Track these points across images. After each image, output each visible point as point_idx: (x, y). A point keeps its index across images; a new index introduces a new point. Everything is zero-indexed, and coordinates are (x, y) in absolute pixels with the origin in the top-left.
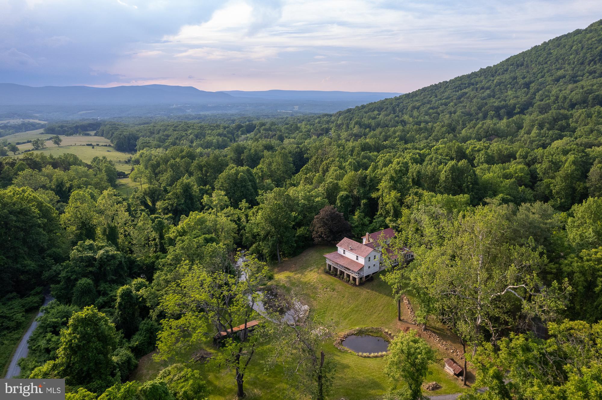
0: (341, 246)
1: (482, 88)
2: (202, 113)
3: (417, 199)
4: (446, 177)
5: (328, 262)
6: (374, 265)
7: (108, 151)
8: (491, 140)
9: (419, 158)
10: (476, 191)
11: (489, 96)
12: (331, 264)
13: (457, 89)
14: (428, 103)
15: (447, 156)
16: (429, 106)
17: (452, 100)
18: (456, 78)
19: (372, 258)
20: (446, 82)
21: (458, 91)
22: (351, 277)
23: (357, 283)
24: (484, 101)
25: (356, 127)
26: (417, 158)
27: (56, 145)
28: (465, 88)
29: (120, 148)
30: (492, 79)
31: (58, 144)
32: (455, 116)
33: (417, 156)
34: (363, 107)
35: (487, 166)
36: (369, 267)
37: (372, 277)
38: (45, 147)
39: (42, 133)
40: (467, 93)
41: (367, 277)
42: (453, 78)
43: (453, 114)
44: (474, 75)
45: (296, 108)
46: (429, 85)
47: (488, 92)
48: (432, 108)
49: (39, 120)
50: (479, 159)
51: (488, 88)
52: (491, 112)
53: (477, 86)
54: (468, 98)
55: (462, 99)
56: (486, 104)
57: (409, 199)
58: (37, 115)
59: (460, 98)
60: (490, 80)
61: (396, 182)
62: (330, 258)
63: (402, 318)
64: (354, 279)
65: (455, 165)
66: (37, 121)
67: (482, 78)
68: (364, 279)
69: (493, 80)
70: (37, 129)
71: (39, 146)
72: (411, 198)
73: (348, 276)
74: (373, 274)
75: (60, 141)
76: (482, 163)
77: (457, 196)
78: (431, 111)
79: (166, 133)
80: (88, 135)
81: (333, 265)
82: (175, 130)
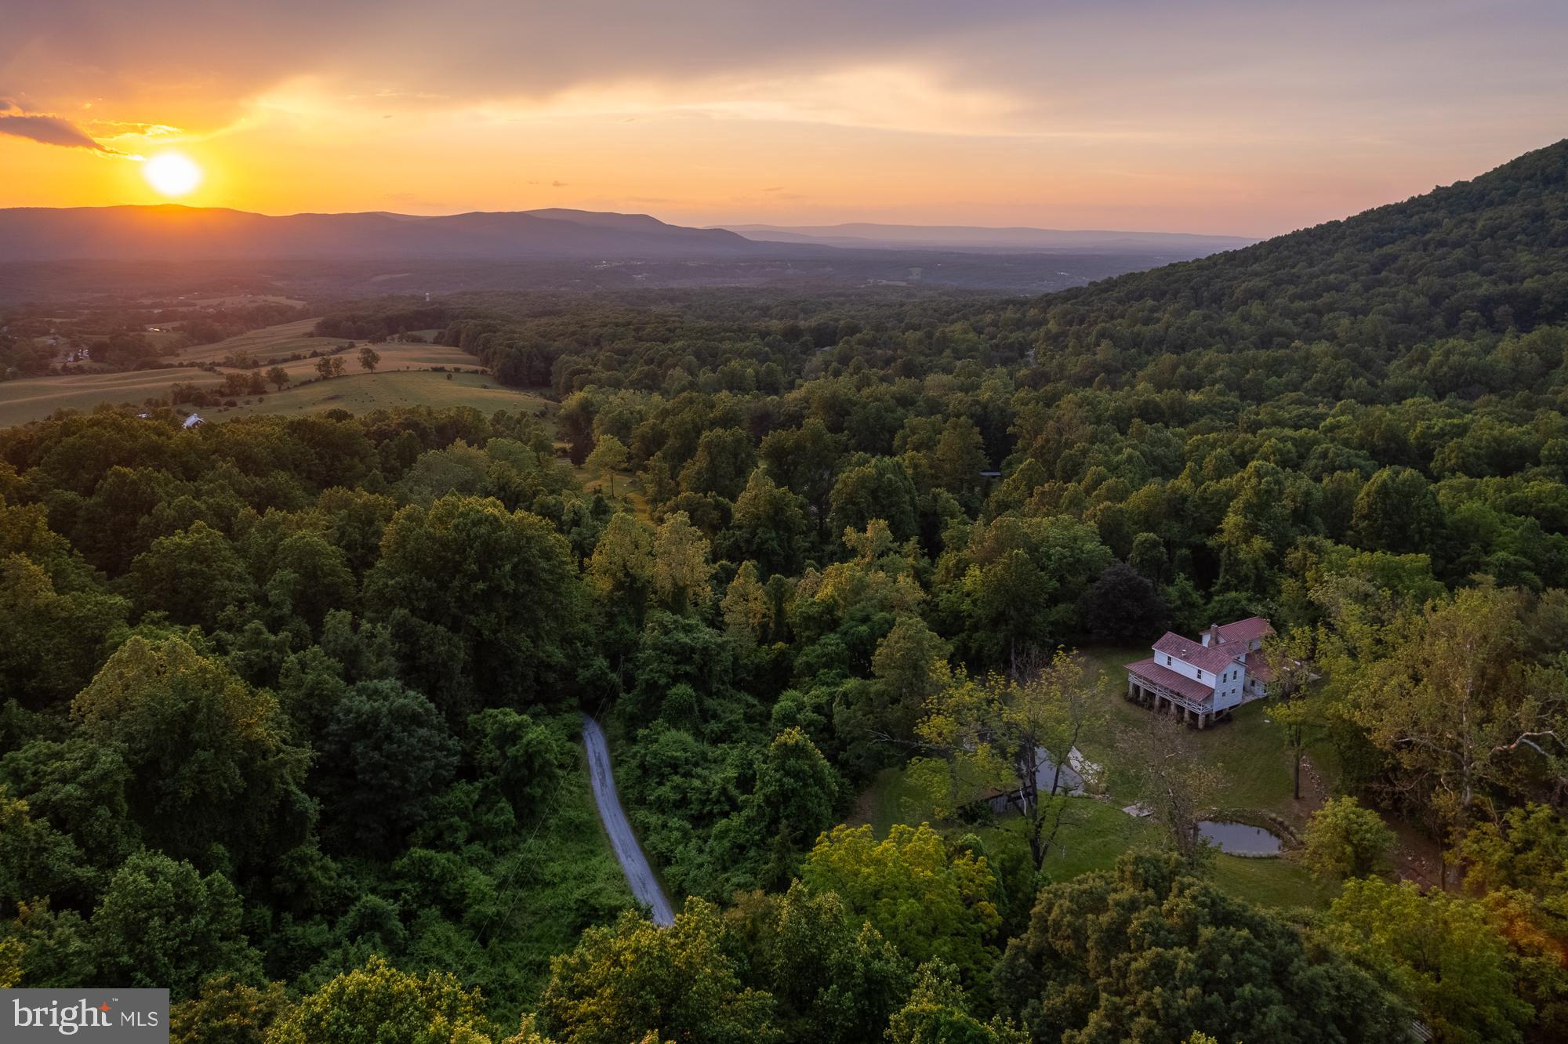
0: (1162, 648)
1: (1442, 244)
2: (674, 284)
3: (1313, 557)
4: (1370, 507)
5: (1133, 680)
6: (1233, 691)
7: (485, 387)
8: (1473, 398)
9: (1293, 450)
10: (1440, 542)
11: (1463, 267)
12: (1137, 683)
13: (1369, 242)
14: (1291, 282)
15: (1362, 447)
16: (1292, 290)
17: (1355, 276)
18: (1364, 214)
19: (1230, 677)
20: (1337, 224)
21: (1372, 250)
22: (1186, 712)
23: (1201, 724)
24: (1449, 280)
25: (1105, 343)
26: (1289, 452)
27: (367, 370)
28: (1393, 241)
29: (510, 378)
30: (1470, 215)
31: (371, 367)
32: (1368, 322)
33: (1289, 445)
34: (1110, 285)
35: (1465, 479)
36: (1224, 694)
37: (1228, 714)
38: (343, 373)
39: (311, 335)
40: (1395, 258)
41: (1219, 713)
42: (1355, 212)
43: (1360, 317)
44: (1417, 204)
45: (916, 274)
46: (1289, 232)
47: (1459, 253)
48: (1301, 297)
49: (288, 298)
50: (1443, 460)
51: (1457, 245)
52: (1469, 312)
53: (1428, 236)
54: (1400, 271)
55: (1384, 274)
56: (1454, 289)
57: (1293, 556)
58: (279, 284)
59: (1377, 270)
60: (1464, 220)
61: (1257, 517)
62: (1136, 672)
63: (1301, 795)
64: (1194, 716)
65: (1390, 482)
66: (283, 300)
67: (1441, 213)
68: (1213, 718)
69: (1473, 222)
70: (289, 321)
71: (330, 372)
72: (1299, 554)
73: (1180, 709)
74: (1231, 708)
75: (376, 359)
76: (1453, 472)
77: (1403, 557)
78: (1299, 305)
79: (618, 345)
80: (419, 340)
81: (1143, 686)
82: (640, 339)
